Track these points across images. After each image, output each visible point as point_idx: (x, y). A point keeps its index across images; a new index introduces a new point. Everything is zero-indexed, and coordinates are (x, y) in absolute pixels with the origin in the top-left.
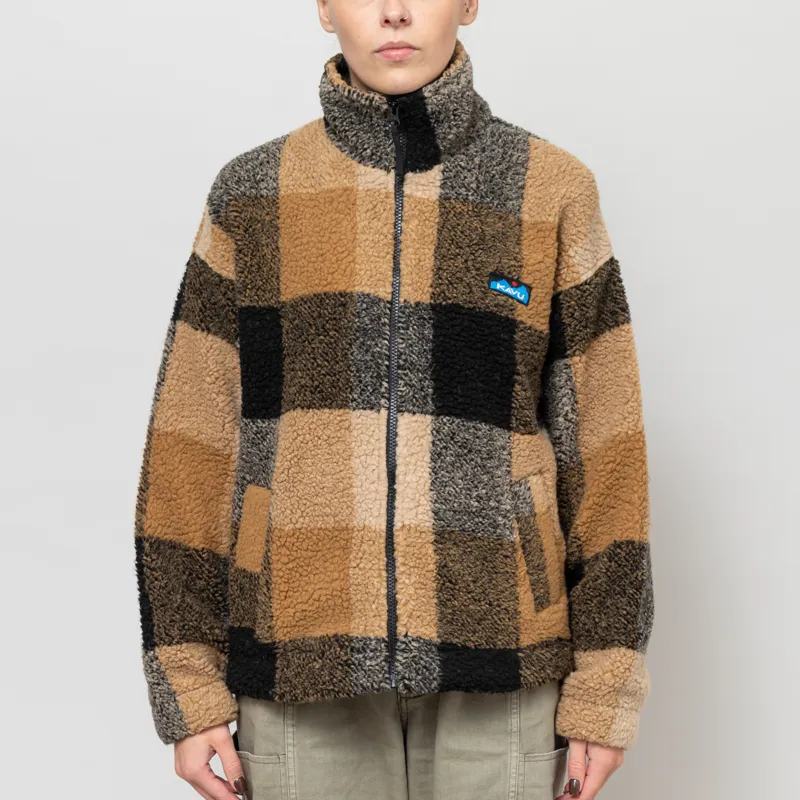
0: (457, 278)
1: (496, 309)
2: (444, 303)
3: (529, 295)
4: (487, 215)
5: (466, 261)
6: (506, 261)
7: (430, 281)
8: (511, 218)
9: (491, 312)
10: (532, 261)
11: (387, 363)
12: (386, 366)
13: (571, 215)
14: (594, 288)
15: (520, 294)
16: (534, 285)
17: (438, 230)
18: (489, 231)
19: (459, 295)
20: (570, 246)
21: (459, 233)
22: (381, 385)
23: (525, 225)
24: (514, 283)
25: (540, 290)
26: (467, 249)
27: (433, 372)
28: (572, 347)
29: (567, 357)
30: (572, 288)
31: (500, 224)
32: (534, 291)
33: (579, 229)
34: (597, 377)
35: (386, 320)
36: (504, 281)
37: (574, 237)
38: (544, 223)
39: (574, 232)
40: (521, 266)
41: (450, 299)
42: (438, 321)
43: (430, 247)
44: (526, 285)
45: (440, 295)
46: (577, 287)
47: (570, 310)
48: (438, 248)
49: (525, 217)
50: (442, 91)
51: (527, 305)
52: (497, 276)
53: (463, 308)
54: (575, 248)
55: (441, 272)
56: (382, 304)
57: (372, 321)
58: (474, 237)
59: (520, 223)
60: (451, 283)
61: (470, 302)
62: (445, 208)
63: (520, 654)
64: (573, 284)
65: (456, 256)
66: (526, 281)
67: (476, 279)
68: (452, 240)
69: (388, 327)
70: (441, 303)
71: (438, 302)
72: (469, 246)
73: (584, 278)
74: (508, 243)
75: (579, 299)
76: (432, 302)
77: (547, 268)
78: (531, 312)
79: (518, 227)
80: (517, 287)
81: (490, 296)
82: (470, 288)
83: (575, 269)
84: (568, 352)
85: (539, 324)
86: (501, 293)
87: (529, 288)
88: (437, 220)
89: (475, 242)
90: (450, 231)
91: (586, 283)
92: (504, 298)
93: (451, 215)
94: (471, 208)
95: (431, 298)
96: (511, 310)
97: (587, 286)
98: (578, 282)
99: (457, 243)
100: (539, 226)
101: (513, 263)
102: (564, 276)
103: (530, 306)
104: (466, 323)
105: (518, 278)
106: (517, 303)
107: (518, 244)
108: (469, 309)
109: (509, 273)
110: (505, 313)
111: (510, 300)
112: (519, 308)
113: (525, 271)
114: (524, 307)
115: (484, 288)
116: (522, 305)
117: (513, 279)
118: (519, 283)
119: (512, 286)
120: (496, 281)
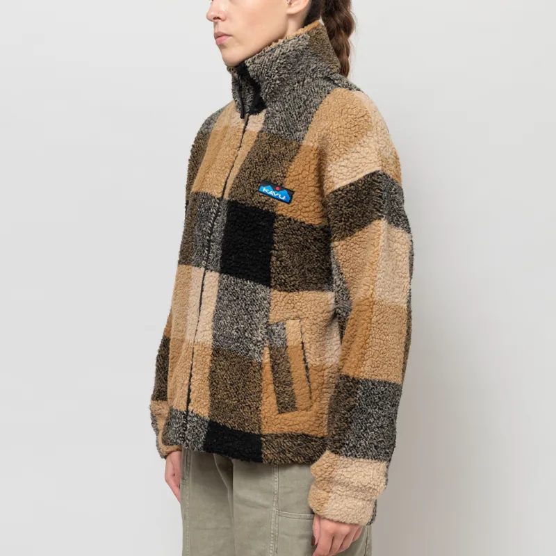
0: (241, 184)
1: (259, 205)
2: (232, 200)
3: (291, 197)
4: (277, 142)
5: (250, 173)
6: (276, 173)
8: (294, 144)
9: (255, 207)
10: (294, 173)
14: (346, 194)
15: (283, 196)
16: (294, 190)
18: (273, 152)
19: (239, 195)
22: (204, 252)
23: (302, 148)
24: (277, 188)
25: (299, 193)
26: (254, 165)
27: (222, 244)
28: (333, 235)
31: (283, 148)
32: (295, 194)
33: (334, 151)
36: (269, 186)
39: (331, 153)
40: (285, 177)
42: (228, 212)
46: (333, 193)
48: (243, 164)
49: (304, 142)
51: (288, 203)
53: (239, 203)
54: (331, 165)
58: (262, 156)
59: (299, 147)
61: (243, 200)
62: (258, 137)
63: (262, 439)
64: (330, 191)
65: (247, 169)
66: (287, 187)
67: (251, 185)
68: (250, 159)
73: (337, 187)
74: (283, 161)
78: (292, 208)
79: (296, 150)
81: (256, 196)
82: (245, 191)
83: (331, 180)
84: (332, 238)
85: (301, 217)
86: (265, 194)
87: (291, 193)
88: (252, 146)
90: (252, 153)
91: (339, 190)
92: (267, 198)
93: (258, 142)
95: (228, 196)
96: (272, 206)
97: (340, 192)
98: (333, 189)
101: (279, 174)
103: (291, 205)
104: (240, 214)
105: (281, 185)
106: (277, 201)
107: (290, 161)
108: (242, 204)
109: (275, 181)
110: (266, 208)
111: (271, 199)
112: (280, 205)
113: (288, 179)
114: (286, 205)
115: (253, 190)
116: (283, 203)
117: (277, 185)
118: (282, 188)
119: (274, 190)
120: (264, 186)
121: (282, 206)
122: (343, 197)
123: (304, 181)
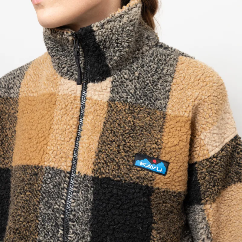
0: (111, 159)
1: (138, 180)
2: (100, 177)
3: (167, 168)
4: (139, 112)
5: (119, 146)
6: (150, 145)
7: (93, 160)
8: (158, 113)
9: (134, 183)
10: (169, 144)
11: (62, 216)
12: (62, 218)
13: (202, 111)
14: (220, 160)
16: (170, 161)
17: (104, 123)
18: (139, 123)
19: (111, 171)
20: (201, 132)
21: (117, 125)
22: (58, 232)
23: (168, 117)
24: (154, 161)
25: (176, 164)
26: (121, 137)
27: (91, 225)
28: (205, 198)
29: (202, 204)
30: (204, 160)
31: (148, 118)
32: (171, 165)
33: (207, 120)
34: (226, 214)
35: (65, 186)
36: (146, 160)
37: (204, 126)
38: (181, 117)
39: (204, 122)
40: (160, 148)
41: (104, 174)
42: (96, 189)
43: (97, 135)
44: (164, 161)
45: (97, 171)
46: (207, 160)
47: (203, 175)
48: (101, 136)
49: (169, 111)
50: (106, 26)
51: (165, 175)
52: (141, 156)
53: (113, 180)
54: (205, 134)
55: (100, 154)
56: (63, 174)
57: (54, 186)
58: (127, 128)
59: (164, 116)
60: (106, 163)
61: (118, 176)
62: (111, 107)
64: (204, 158)
65: (112, 142)
66: (163, 159)
67: (124, 159)
68: (111, 131)
69: (66, 191)
70: (98, 177)
71: (97, 175)
72: (122, 135)
73: (212, 154)
74: (153, 131)
75: (208, 168)
76: (93, 175)
77: (181, 149)
78: (168, 180)
79: (162, 119)
80: (156, 164)
81: (134, 171)
82: (119, 166)
83: (205, 148)
84: (203, 201)
85: (173, 187)
86: (143, 168)
87: (167, 164)
88: (105, 116)
89: (127, 131)
90: (111, 124)
91: (214, 156)
92: (145, 172)
93: (114, 112)
94: (127, 108)
95: (92, 172)
96: (151, 181)
97: (215, 159)
98: (207, 157)
99: (114, 132)
100: (178, 119)
101: (154, 146)
102: (198, 152)
103: (167, 176)
104: (115, 191)
105: (158, 157)
106: (156, 175)
107: (160, 132)
108: (117, 181)
109: (151, 153)
110: (146, 183)
111: (150, 173)
112: (157, 178)
113: (164, 151)
114: (163, 177)
115: (130, 165)
116: (160, 176)
117: (153, 158)
118: (159, 160)
119: (152, 163)
120: (140, 160)
121: (160, 178)
122: (218, 163)
123: (181, 152)
